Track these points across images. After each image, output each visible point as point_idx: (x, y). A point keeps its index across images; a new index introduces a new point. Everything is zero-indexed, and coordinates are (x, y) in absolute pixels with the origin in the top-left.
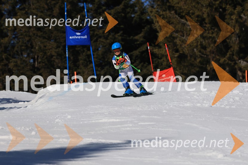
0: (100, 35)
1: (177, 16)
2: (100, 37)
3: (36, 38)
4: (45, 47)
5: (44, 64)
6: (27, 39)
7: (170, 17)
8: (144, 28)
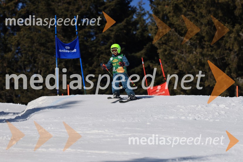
0: (102, 51)
1: (177, 34)
2: (102, 53)
3: (39, 53)
4: (48, 61)
6: (30, 53)
7: (169, 35)
8: (146, 45)
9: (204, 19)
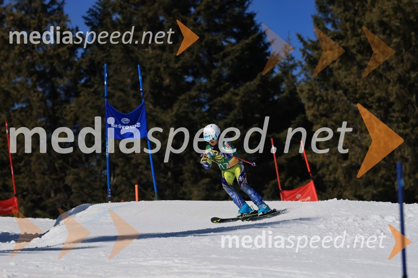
1: (346, 99)
5: (124, 179)
7: (333, 101)
8: (294, 119)
9: (392, 72)
